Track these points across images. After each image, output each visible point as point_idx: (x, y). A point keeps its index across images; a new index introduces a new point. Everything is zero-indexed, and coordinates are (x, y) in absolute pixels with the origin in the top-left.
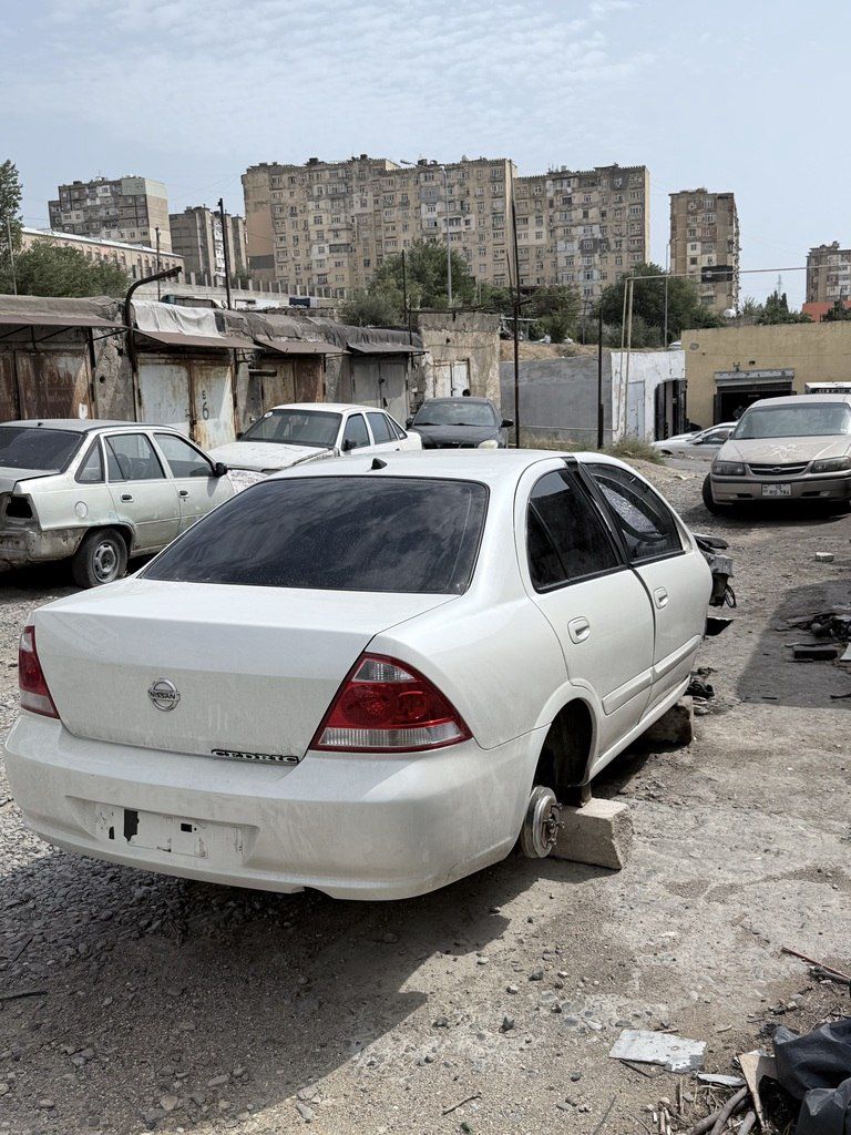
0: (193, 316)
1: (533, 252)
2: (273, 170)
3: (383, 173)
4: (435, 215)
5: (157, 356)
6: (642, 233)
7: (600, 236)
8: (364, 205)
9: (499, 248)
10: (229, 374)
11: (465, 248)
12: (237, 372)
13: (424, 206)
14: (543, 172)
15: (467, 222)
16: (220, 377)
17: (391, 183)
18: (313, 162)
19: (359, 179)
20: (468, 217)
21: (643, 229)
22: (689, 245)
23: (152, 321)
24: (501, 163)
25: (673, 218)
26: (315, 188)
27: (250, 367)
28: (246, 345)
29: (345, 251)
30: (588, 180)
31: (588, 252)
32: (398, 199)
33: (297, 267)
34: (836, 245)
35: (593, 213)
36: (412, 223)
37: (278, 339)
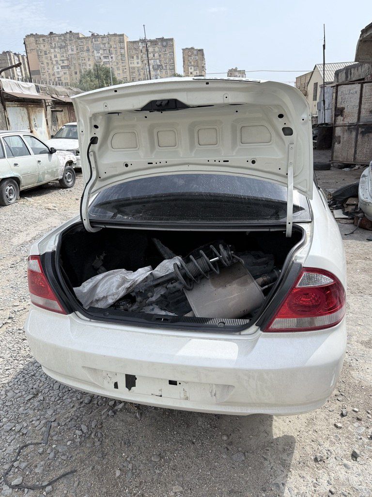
0: (26, 86)
1: (136, 69)
2: (36, 36)
3: (79, 38)
4: (99, 55)
5: (13, 103)
6: (174, 63)
7: (159, 64)
8: (72, 50)
9: (124, 68)
10: (43, 111)
11: (112, 67)
12: (46, 110)
13: (95, 52)
14: (138, 40)
15: (112, 58)
16: (40, 112)
17: (82, 42)
18: (51, 33)
19: (70, 40)
20: (112, 56)
21: (174, 61)
22: (189, 68)
23: (10, 88)
24: (123, 35)
25: (184, 58)
26: (53, 44)
27: (51, 108)
28: (49, 99)
29: (67, 68)
30: (154, 42)
31: (156, 69)
32: (85, 48)
33: (49, 74)
34: (236, 68)
35: (157, 55)
36: (91, 58)
37: (61, 96)
